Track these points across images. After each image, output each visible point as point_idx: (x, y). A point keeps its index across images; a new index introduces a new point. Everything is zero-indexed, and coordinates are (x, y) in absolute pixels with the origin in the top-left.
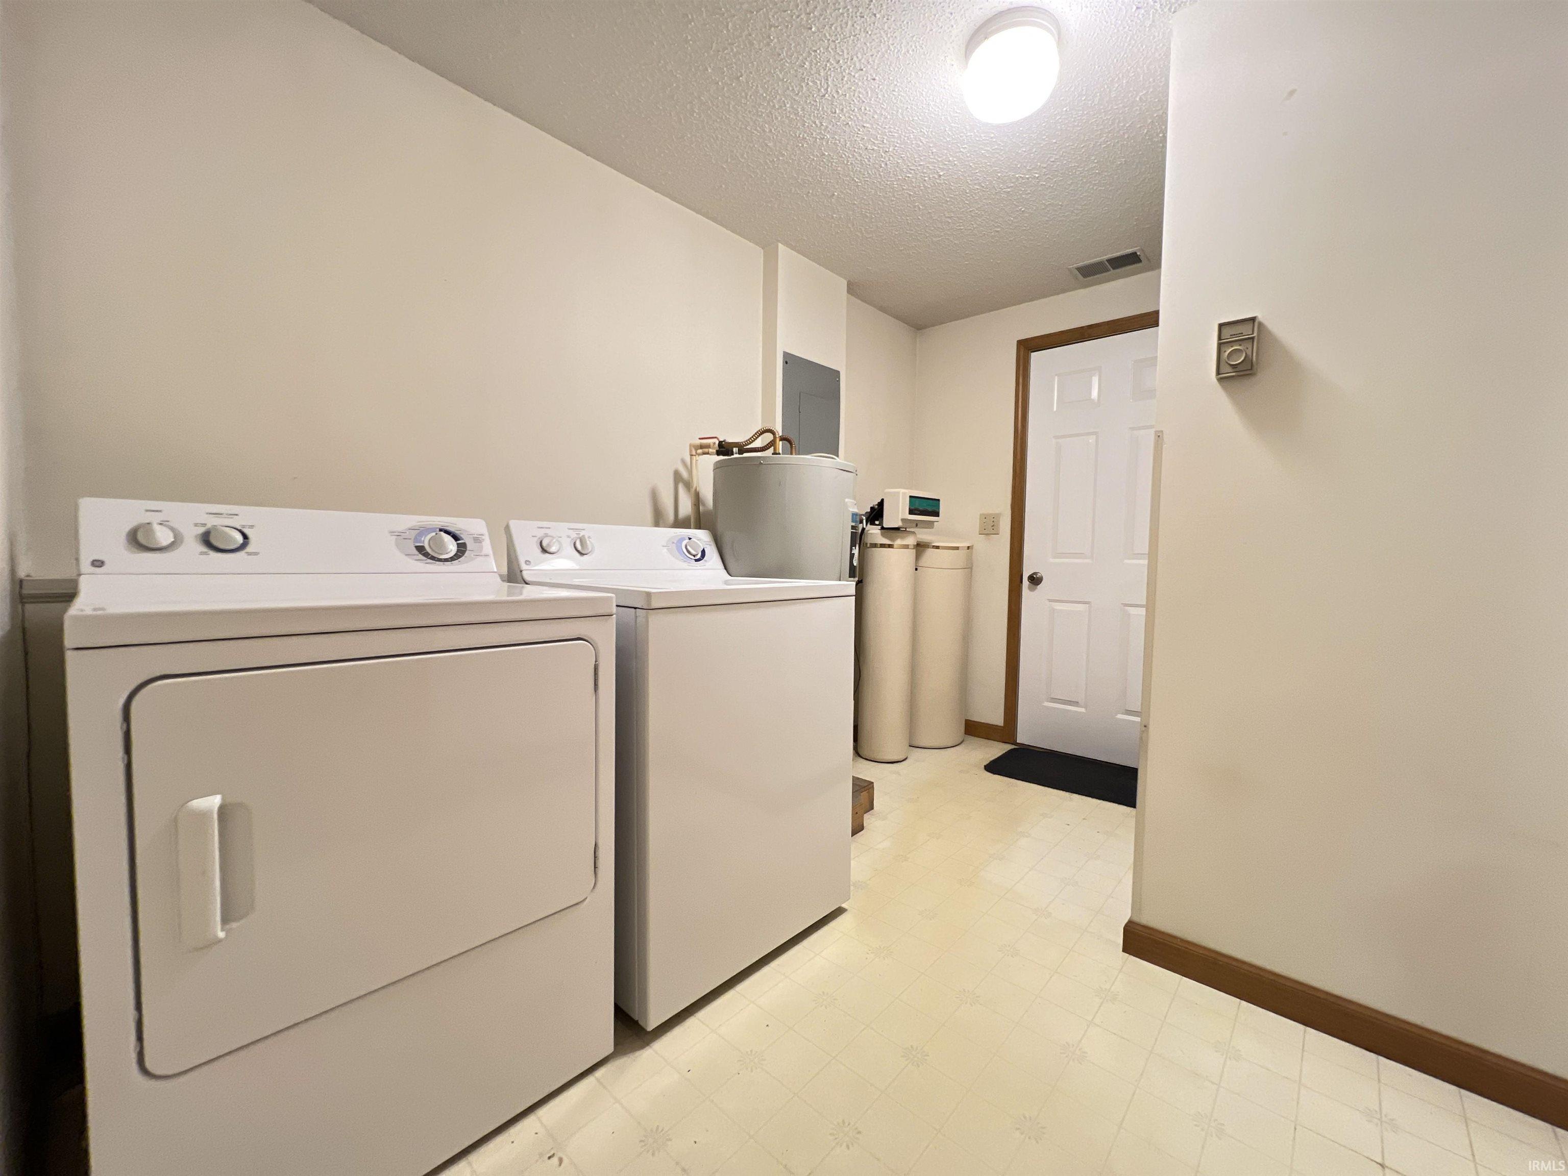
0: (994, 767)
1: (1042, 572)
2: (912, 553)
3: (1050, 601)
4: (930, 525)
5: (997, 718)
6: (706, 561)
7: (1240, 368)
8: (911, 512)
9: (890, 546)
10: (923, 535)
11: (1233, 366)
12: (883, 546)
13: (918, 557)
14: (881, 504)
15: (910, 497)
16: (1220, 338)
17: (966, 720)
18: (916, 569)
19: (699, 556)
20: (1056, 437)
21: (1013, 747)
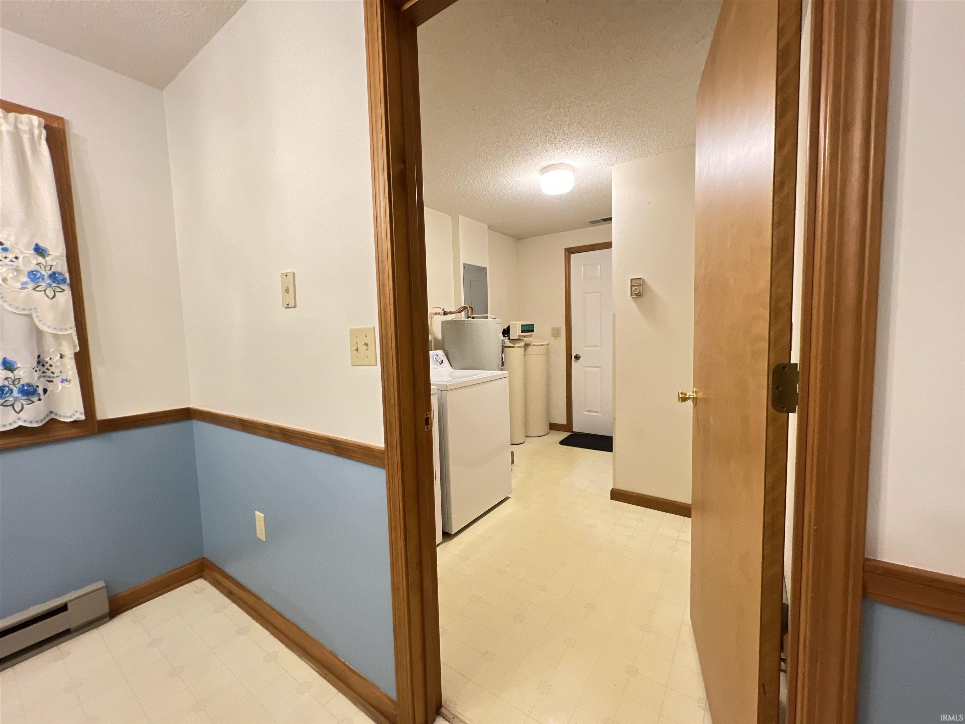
0: (563, 443)
1: (580, 354)
2: (523, 349)
3: (584, 367)
4: (530, 336)
5: (563, 421)
6: (444, 363)
7: (638, 294)
8: (522, 332)
9: (513, 347)
10: (527, 340)
11: (636, 294)
12: (510, 347)
13: (525, 350)
14: (508, 327)
15: (522, 325)
16: (631, 284)
17: (550, 423)
18: (525, 356)
19: (441, 362)
20: (584, 293)
21: (571, 433)
